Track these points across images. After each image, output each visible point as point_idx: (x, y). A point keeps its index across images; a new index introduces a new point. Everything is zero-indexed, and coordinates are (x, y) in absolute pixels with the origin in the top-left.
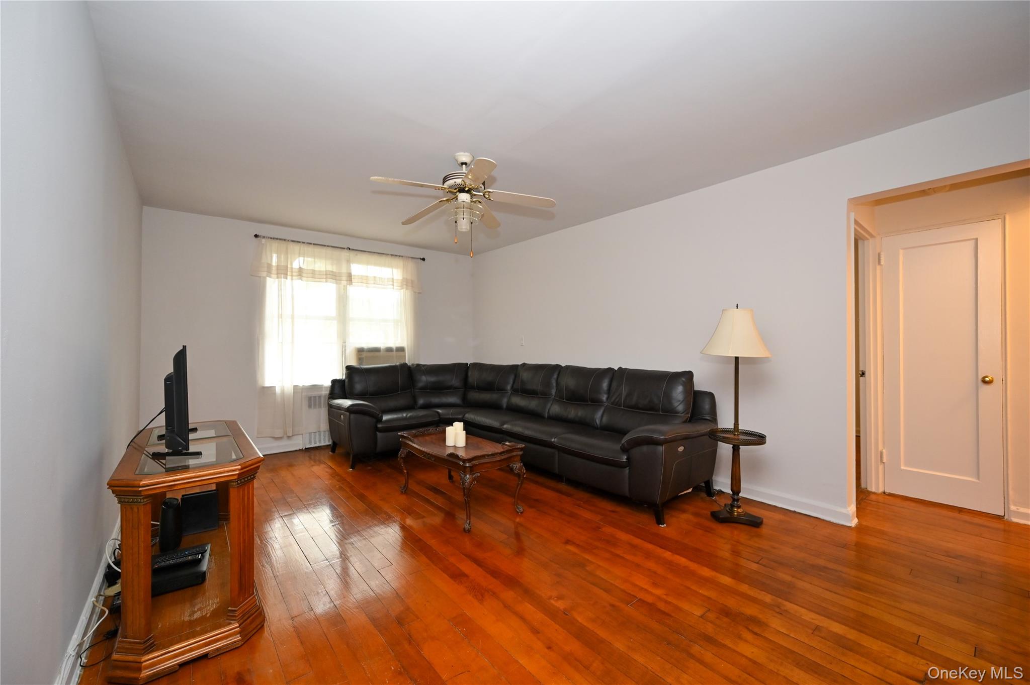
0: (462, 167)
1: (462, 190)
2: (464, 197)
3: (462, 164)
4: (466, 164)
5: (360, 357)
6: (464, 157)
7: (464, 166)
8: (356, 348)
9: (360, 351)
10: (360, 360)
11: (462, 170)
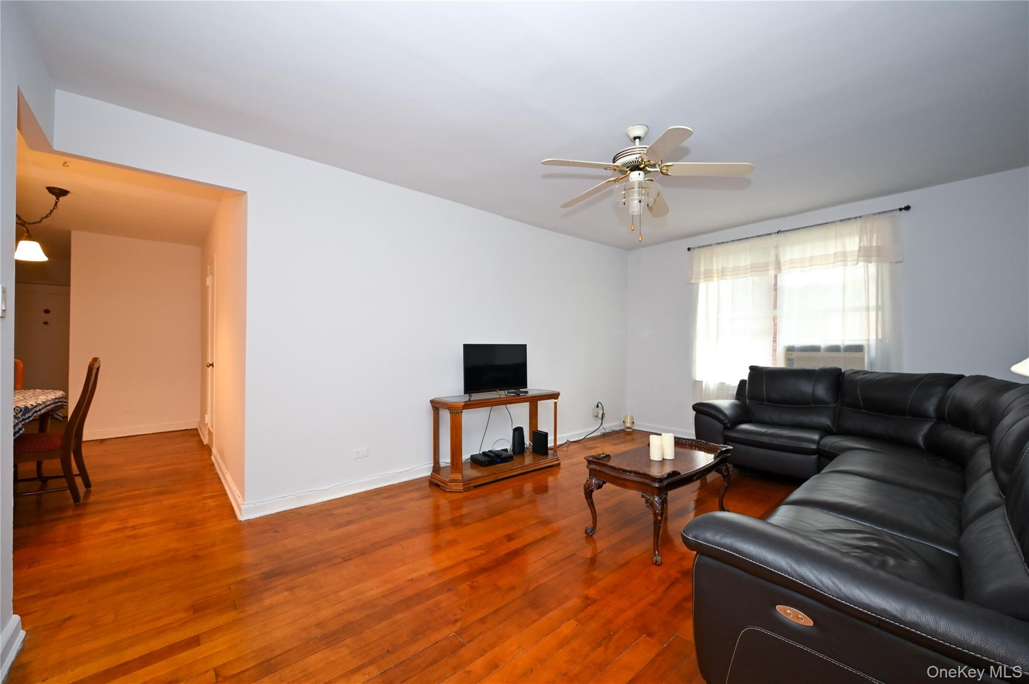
0: (635, 142)
1: (635, 167)
2: (636, 177)
3: (635, 138)
4: (639, 138)
5: (789, 357)
6: (638, 131)
7: (637, 140)
8: (785, 346)
9: (790, 350)
10: (789, 360)
11: (635, 145)
